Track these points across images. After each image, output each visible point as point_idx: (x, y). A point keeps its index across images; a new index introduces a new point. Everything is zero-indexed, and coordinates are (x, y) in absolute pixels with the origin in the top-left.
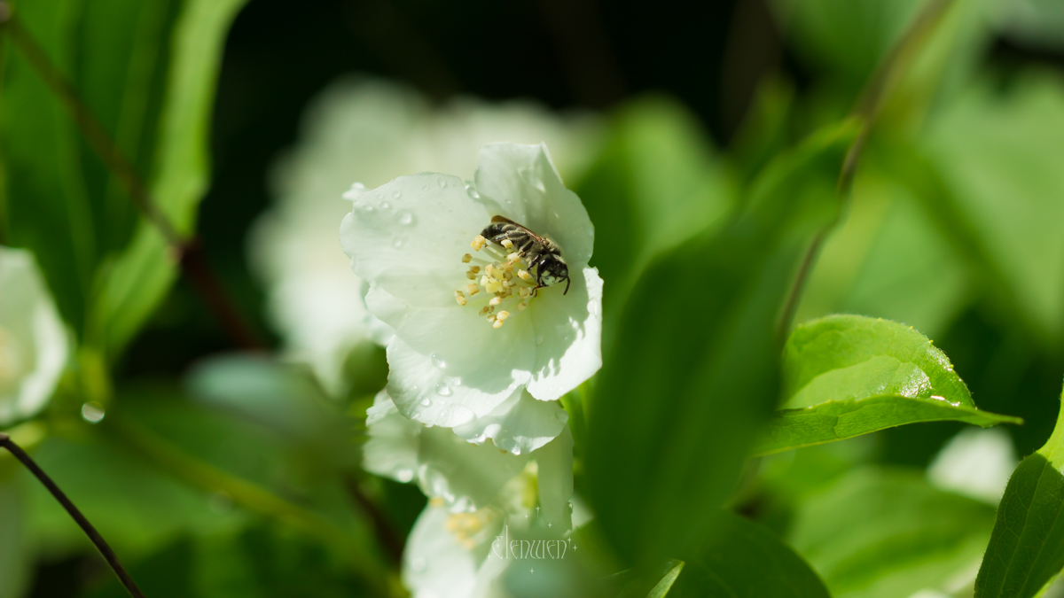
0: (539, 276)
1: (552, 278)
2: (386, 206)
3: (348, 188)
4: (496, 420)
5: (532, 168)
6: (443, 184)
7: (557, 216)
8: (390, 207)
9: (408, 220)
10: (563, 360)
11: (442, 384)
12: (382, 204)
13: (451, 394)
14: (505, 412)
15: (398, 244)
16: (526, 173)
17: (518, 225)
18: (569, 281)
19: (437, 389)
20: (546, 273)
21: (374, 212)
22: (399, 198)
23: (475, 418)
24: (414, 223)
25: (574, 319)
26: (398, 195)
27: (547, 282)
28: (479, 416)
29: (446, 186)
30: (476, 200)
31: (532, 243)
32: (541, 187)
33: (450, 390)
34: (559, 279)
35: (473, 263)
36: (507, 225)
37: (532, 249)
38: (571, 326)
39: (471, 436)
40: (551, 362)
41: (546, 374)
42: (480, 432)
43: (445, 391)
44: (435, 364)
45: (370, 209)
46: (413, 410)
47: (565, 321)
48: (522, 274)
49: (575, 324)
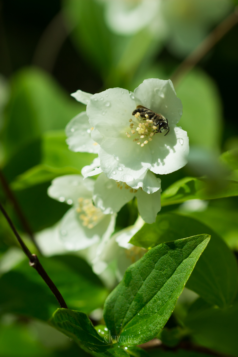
0: (159, 129)
1: (164, 130)
2: (102, 99)
3: (75, 91)
4: (141, 181)
5: (161, 89)
6: (123, 92)
7: (166, 107)
8: (103, 100)
9: (108, 105)
10: (165, 160)
11: (119, 166)
12: (101, 98)
13: (122, 170)
14: (143, 178)
15: (104, 113)
16: (158, 91)
17: (149, 110)
18: (169, 131)
19: (117, 168)
20: (162, 128)
21: (97, 101)
22: (107, 97)
23: (134, 179)
24: (110, 106)
25: (168, 145)
26: (107, 95)
27: (162, 131)
28: (136, 179)
29: (124, 93)
30: (133, 99)
31: (156, 116)
32: (163, 96)
33: (122, 169)
34: (166, 130)
35: (132, 123)
36: (145, 109)
37: (157, 119)
38: (166, 147)
39: (134, 186)
40: (159, 160)
41: (158, 165)
42: (136, 185)
43: (120, 169)
44: (115, 159)
45: (96, 100)
46: (110, 175)
47: (163, 146)
48: (155, 128)
49: (168, 147)
